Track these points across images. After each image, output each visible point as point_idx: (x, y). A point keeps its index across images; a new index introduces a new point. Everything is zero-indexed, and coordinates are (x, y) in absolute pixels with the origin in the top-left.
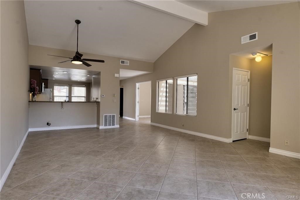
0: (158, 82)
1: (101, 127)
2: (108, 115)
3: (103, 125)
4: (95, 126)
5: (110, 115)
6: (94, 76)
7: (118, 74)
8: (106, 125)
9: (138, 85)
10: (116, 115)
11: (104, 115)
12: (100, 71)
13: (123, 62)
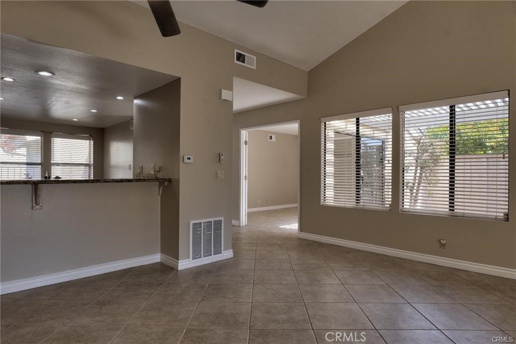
0: (323, 124)
1: (184, 264)
2: (202, 221)
3: (189, 258)
4: (156, 258)
5: (208, 222)
6: (136, 102)
7: (232, 92)
8: (196, 255)
9: (244, 134)
10: (224, 219)
11: (192, 222)
12: (180, 76)
13: (240, 57)
